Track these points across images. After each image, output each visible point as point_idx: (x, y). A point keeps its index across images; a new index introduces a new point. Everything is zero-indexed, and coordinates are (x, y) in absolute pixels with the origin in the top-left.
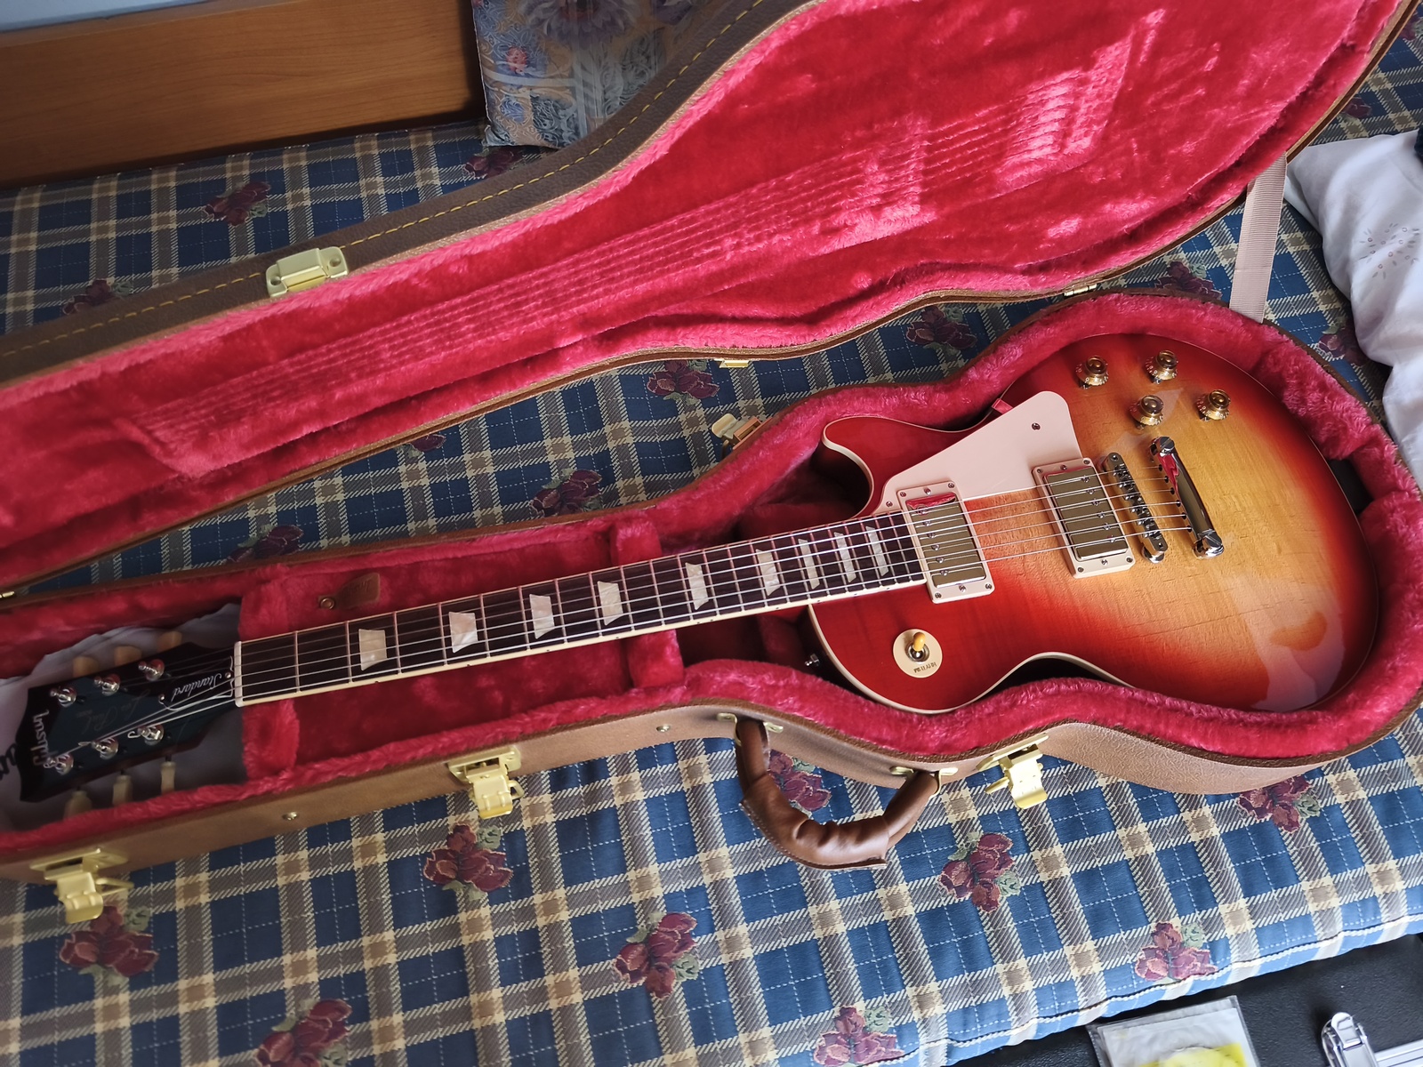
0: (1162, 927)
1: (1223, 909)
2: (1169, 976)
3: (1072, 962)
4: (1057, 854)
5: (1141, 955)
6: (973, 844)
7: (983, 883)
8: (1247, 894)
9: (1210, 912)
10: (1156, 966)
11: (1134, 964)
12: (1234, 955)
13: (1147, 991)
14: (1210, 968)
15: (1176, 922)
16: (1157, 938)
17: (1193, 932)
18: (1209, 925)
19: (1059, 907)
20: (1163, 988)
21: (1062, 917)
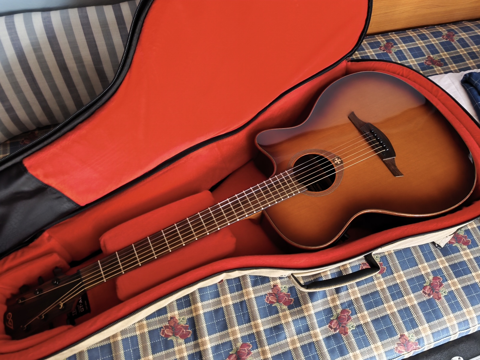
0: (402, 336)
1: (420, 328)
2: (406, 351)
3: (374, 350)
4: (366, 314)
5: (396, 346)
6: (339, 313)
7: (342, 326)
8: (428, 322)
9: (416, 329)
10: (401, 348)
11: (394, 349)
13: (399, 357)
14: (418, 347)
15: (406, 333)
16: (401, 340)
17: (412, 336)
18: (417, 333)
19: (368, 332)
20: (404, 355)
21: (369, 335)
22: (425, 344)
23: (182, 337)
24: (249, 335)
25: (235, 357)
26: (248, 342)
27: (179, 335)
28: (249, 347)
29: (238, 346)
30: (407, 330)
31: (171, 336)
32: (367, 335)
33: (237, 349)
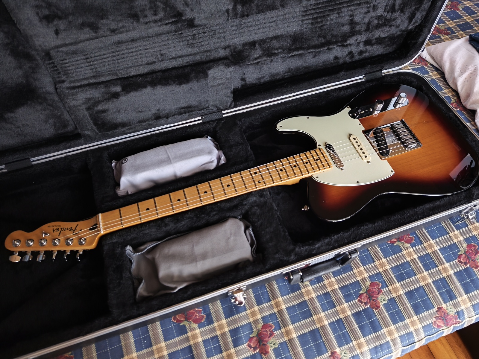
0: (440, 308)
1: (459, 299)
2: (445, 326)
3: (410, 325)
4: (398, 286)
5: (434, 319)
6: (368, 286)
7: (373, 300)
8: (466, 293)
9: (455, 301)
10: (440, 323)
11: (432, 323)
12: (466, 316)
13: (438, 333)
14: (458, 321)
15: (444, 306)
16: (438, 313)
17: (451, 309)
18: (455, 306)
19: (402, 305)
20: (443, 331)
21: (404, 309)
22: (466, 318)
23: (195, 321)
24: (270, 315)
25: (257, 340)
26: (270, 322)
27: (192, 319)
28: (271, 328)
29: (259, 328)
30: (445, 303)
31: (183, 321)
32: (400, 309)
33: (258, 331)
